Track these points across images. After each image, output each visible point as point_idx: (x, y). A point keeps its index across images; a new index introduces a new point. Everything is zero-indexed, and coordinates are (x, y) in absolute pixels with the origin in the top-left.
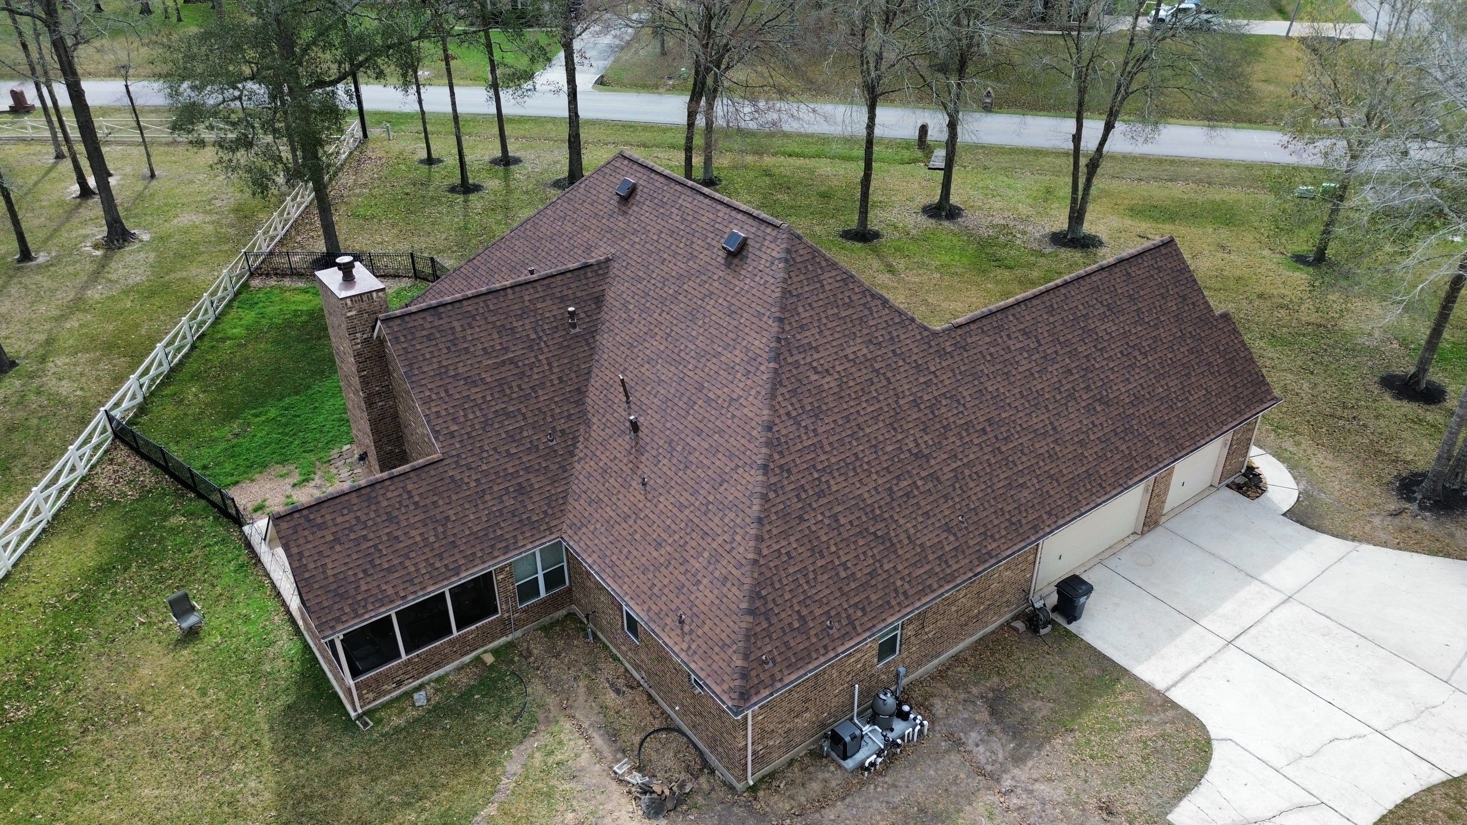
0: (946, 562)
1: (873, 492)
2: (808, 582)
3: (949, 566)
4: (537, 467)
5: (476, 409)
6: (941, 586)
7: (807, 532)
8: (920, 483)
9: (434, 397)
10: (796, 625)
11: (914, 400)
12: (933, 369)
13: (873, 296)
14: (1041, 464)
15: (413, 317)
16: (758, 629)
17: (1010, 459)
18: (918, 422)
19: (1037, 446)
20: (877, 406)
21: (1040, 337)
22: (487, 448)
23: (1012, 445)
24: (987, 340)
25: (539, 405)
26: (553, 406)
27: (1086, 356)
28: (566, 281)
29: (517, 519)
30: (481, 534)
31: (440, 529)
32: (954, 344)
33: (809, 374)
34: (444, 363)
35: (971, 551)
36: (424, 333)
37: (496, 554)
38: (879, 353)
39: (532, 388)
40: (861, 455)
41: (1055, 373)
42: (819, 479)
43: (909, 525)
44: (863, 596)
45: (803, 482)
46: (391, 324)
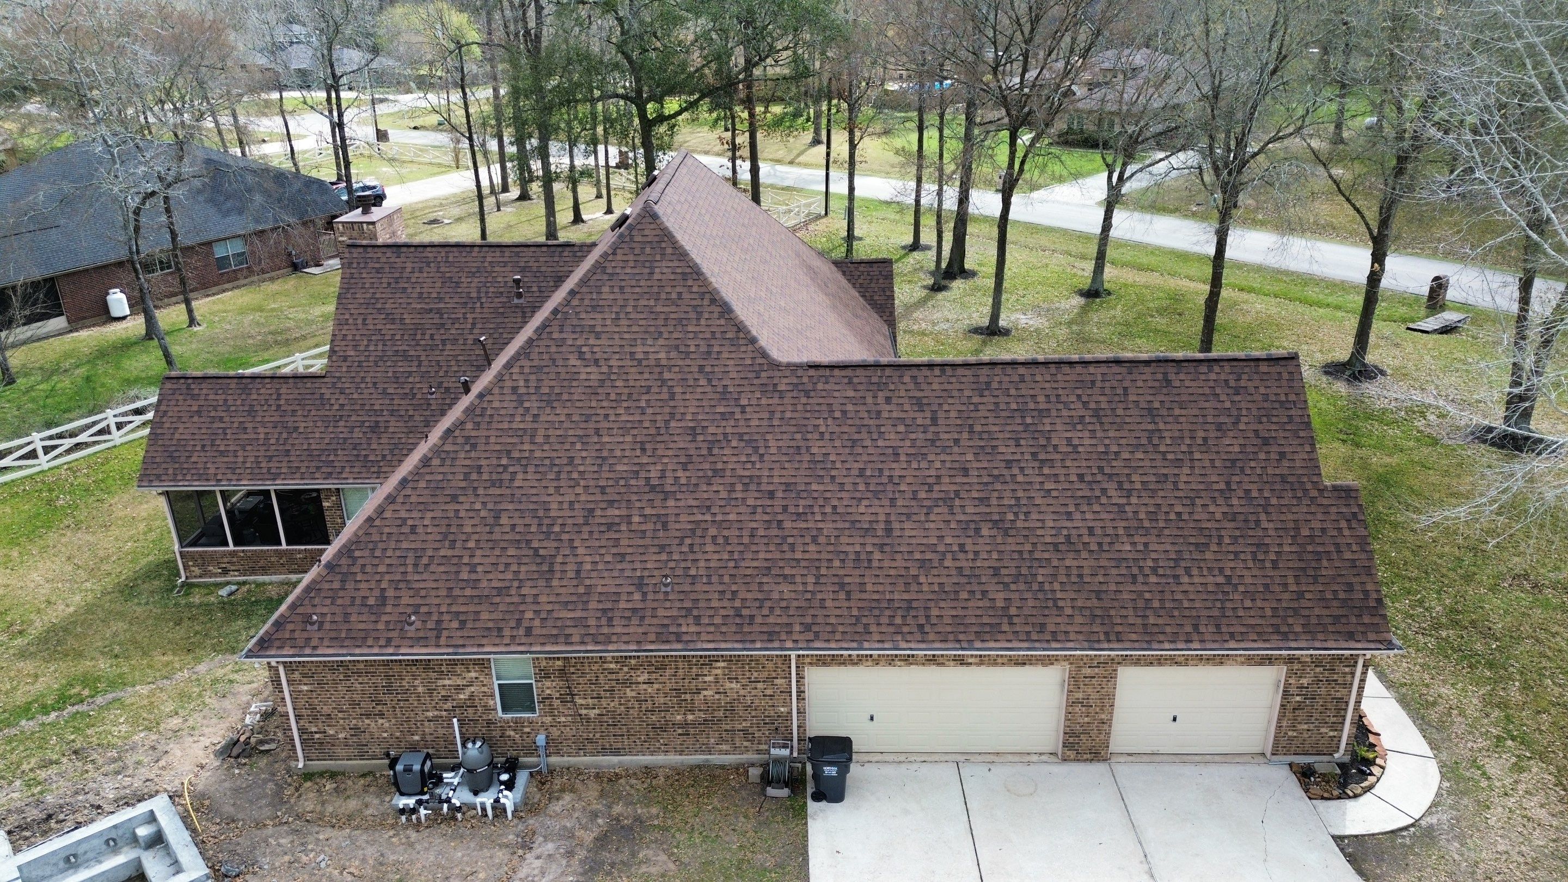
0: (610, 619)
1: (566, 506)
2: (416, 565)
3: (610, 626)
4: (403, 413)
5: (380, 343)
6: (583, 643)
7: (452, 514)
8: (636, 519)
9: (351, 321)
10: (371, 601)
11: (694, 428)
12: (744, 402)
13: (713, 301)
14: (837, 563)
15: (376, 250)
16: (326, 586)
17: (790, 540)
18: (682, 452)
19: (844, 540)
20: (637, 418)
21: (941, 414)
22: (368, 380)
23: (804, 525)
24: (851, 393)
25: (439, 358)
26: (453, 363)
27: (1008, 461)
28: (538, 254)
29: (355, 452)
30: (316, 453)
31: (285, 435)
32: (796, 385)
33: (571, 356)
34: (378, 296)
35: (655, 621)
36: (377, 265)
37: (317, 475)
38: (680, 363)
39: (443, 341)
40: (577, 461)
41: (938, 465)
42: (505, 467)
43: (588, 559)
44: (472, 608)
45: (483, 462)
46: (353, 250)
